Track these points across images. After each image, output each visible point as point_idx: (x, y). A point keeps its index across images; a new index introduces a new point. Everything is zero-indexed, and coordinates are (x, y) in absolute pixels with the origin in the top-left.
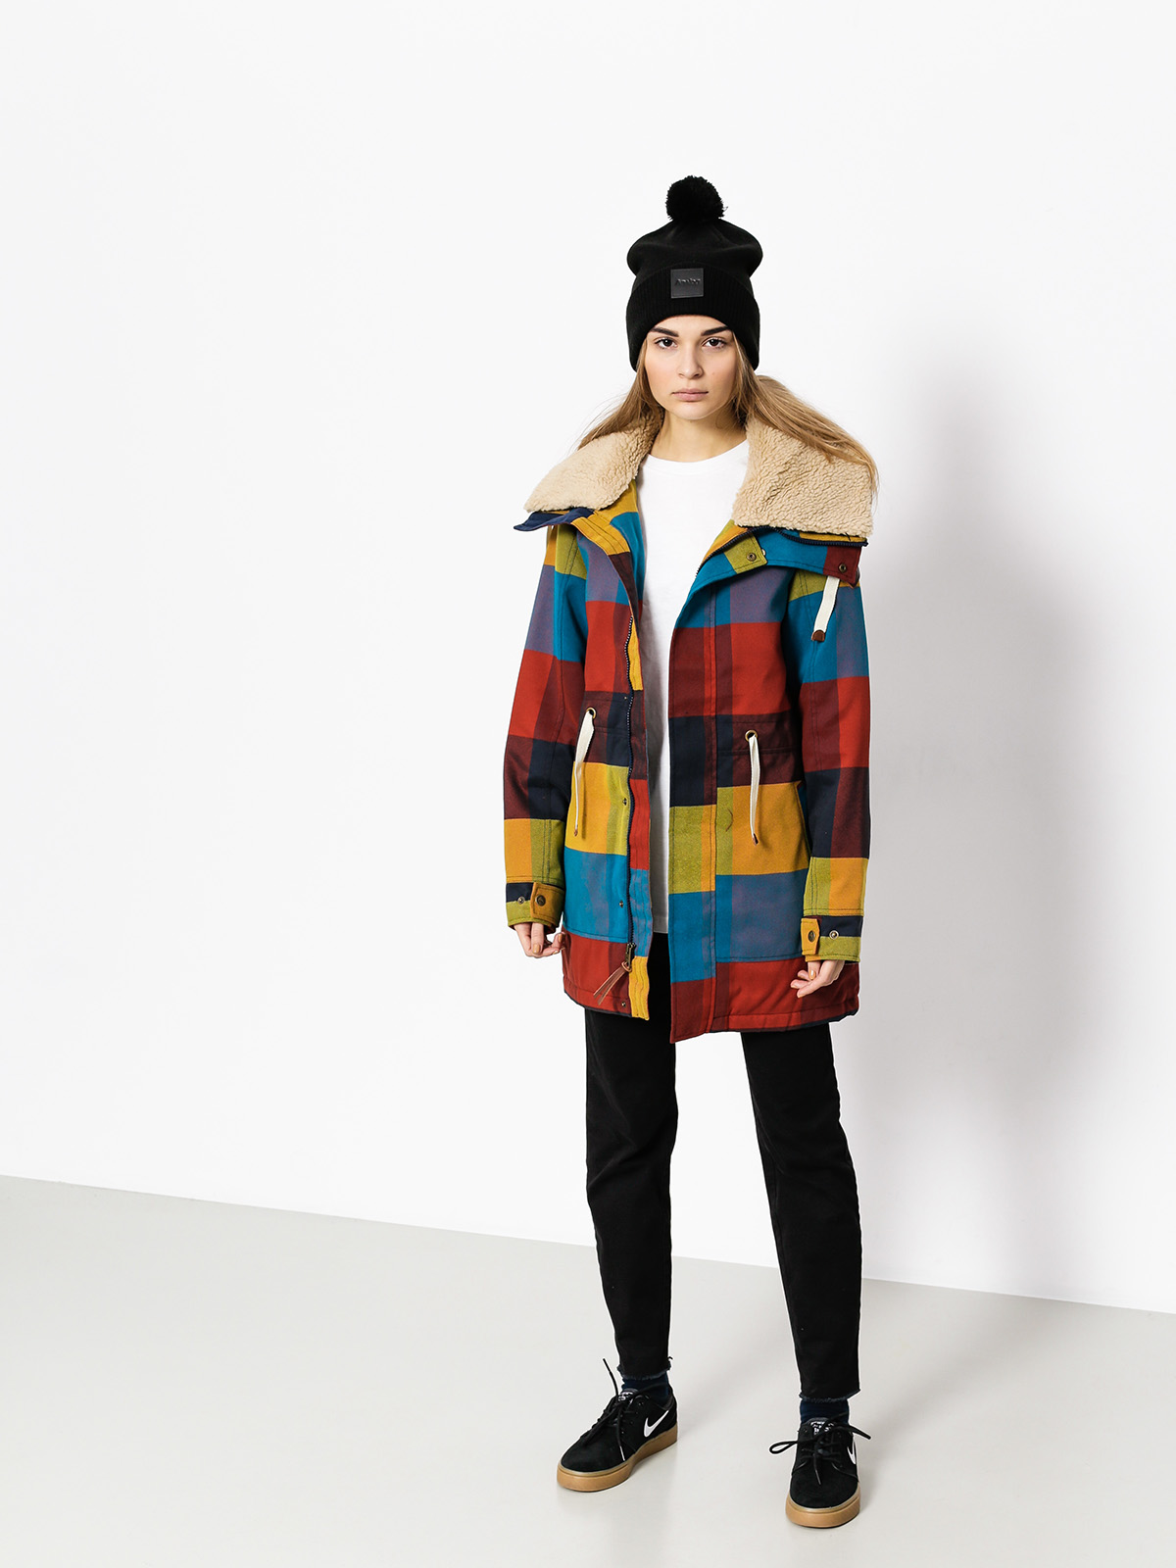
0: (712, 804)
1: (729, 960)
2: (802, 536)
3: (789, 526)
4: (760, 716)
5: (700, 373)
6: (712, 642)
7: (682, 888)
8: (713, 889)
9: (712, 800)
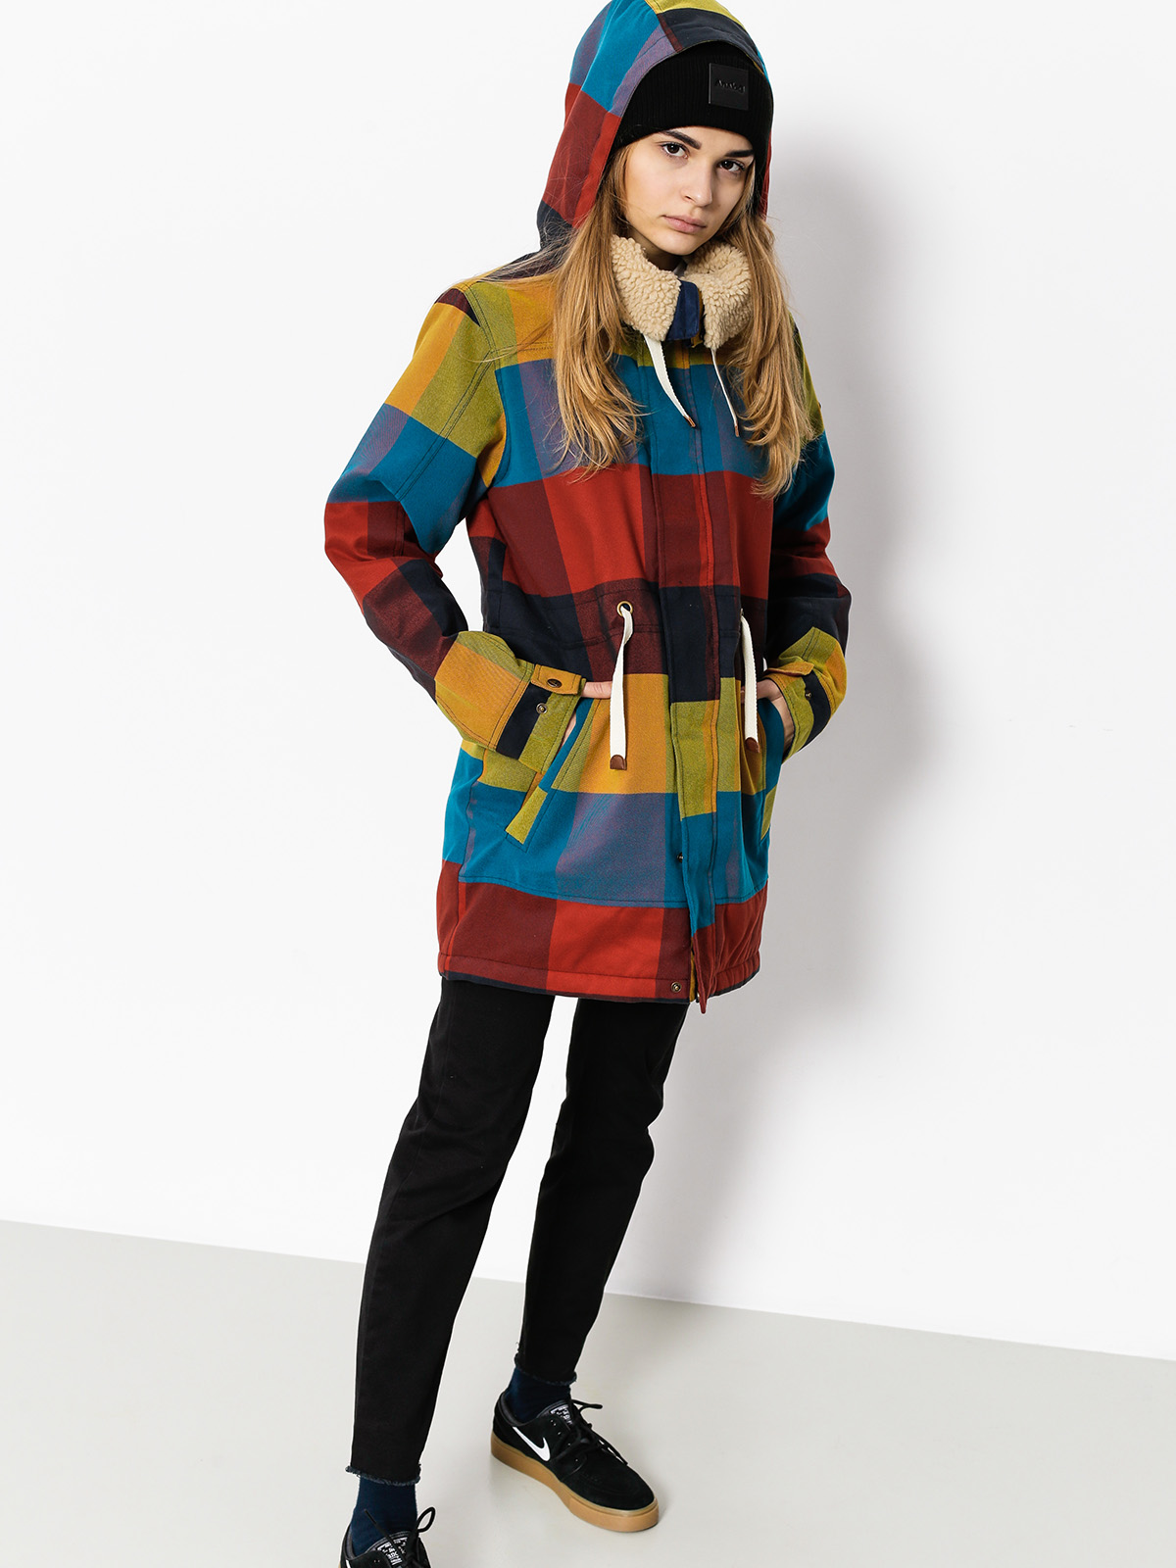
0: (714, 699)
6: (704, 493)
7: (691, 814)
8: (715, 811)
9: (714, 694)
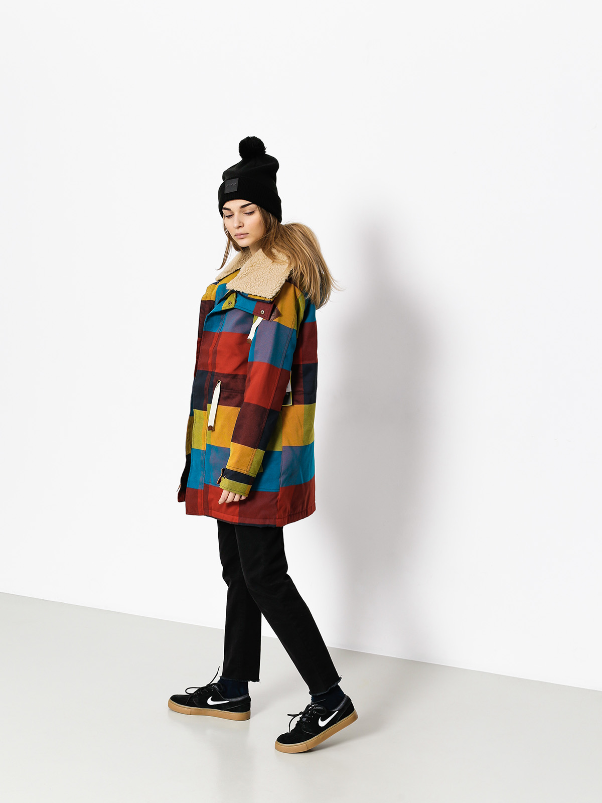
1: (209, 484)
2: (249, 296)
3: (246, 292)
4: (223, 374)
5: (241, 225)
8: (205, 449)
